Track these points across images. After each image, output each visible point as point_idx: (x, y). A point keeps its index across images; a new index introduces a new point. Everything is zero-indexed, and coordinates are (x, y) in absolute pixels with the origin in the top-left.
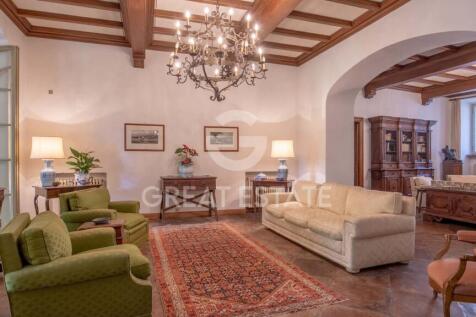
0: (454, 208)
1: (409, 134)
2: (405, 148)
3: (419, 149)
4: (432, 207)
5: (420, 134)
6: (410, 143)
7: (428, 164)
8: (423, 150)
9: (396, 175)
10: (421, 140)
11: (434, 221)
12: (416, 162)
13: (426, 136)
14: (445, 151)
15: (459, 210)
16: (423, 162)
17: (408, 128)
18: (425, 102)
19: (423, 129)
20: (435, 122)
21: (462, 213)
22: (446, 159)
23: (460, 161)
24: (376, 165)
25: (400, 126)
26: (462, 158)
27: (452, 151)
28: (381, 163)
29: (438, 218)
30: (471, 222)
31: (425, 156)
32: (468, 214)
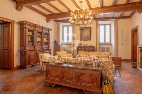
0: (62, 77)
1: (41, 33)
2: (39, 39)
3: (45, 40)
4: (49, 76)
5: (45, 34)
6: (41, 37)
7: (48, 47)
8: (47, 41)
9: (34, 53)
10: (46, 37)
11: (50, 86)
12: (44, 46)
13: (48, 35)
14: (55, 42)
15: (65, 79)
16: (47, 46)
17: (40, 30)
18: (48, 21)
19: (47, 32)
20: (51, 30)
21: (67, 81)
22: (55, 45)
23: (60, 46)
24: (22, 48)
25: (36, 29)
26: (60, 45)
27: (57, 42)
28: (25, 47)
29: (53, 84)
30: (73, 87)
31: (47, 43)
32: (71, 81)
